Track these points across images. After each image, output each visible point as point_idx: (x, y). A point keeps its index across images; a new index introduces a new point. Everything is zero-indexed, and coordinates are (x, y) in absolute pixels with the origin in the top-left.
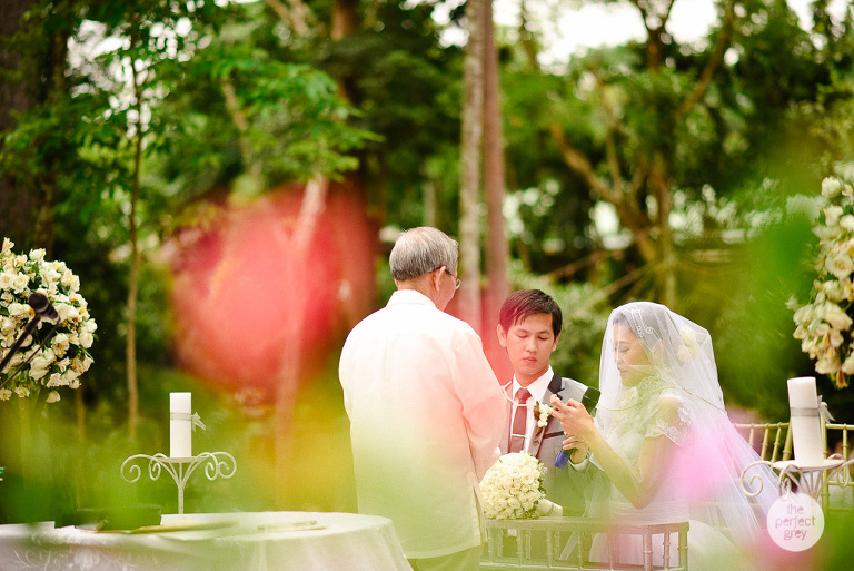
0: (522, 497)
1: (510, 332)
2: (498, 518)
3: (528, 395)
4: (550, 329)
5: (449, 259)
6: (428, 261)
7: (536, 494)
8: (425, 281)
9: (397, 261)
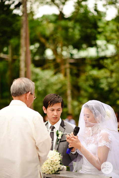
0: (54, 167)
1: (48, 109)
2: (46, 173)
3: (54, 128)
4: (61, 107)
5: (32, 89)
6: (24, 90)
7: (59, 166)
8: (23, 97)
9: (13, 90)
